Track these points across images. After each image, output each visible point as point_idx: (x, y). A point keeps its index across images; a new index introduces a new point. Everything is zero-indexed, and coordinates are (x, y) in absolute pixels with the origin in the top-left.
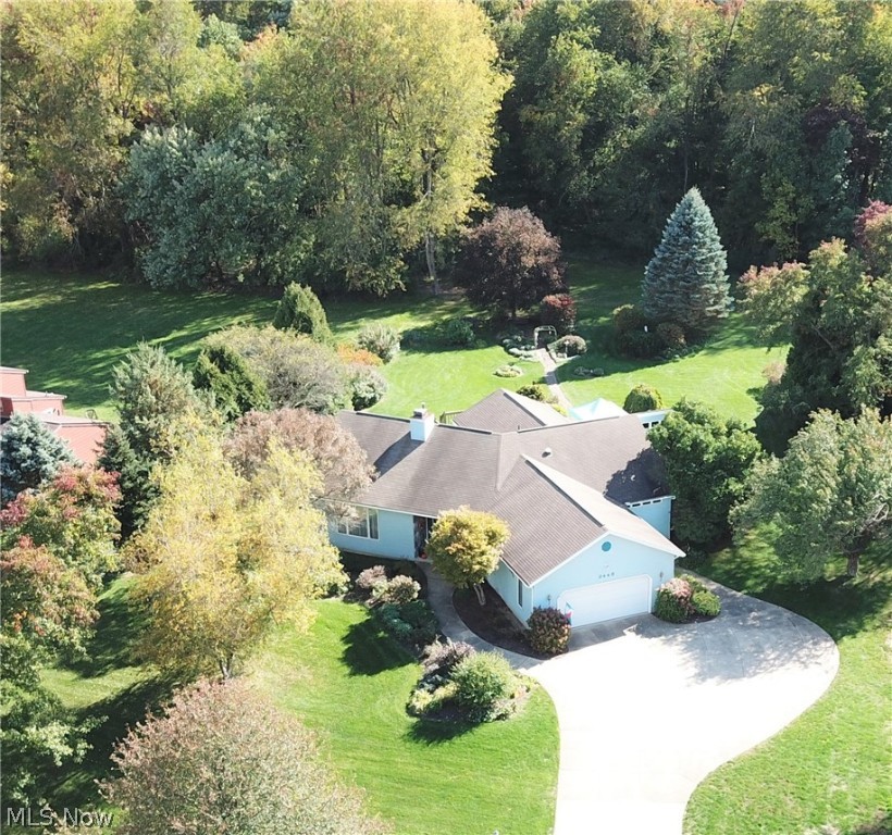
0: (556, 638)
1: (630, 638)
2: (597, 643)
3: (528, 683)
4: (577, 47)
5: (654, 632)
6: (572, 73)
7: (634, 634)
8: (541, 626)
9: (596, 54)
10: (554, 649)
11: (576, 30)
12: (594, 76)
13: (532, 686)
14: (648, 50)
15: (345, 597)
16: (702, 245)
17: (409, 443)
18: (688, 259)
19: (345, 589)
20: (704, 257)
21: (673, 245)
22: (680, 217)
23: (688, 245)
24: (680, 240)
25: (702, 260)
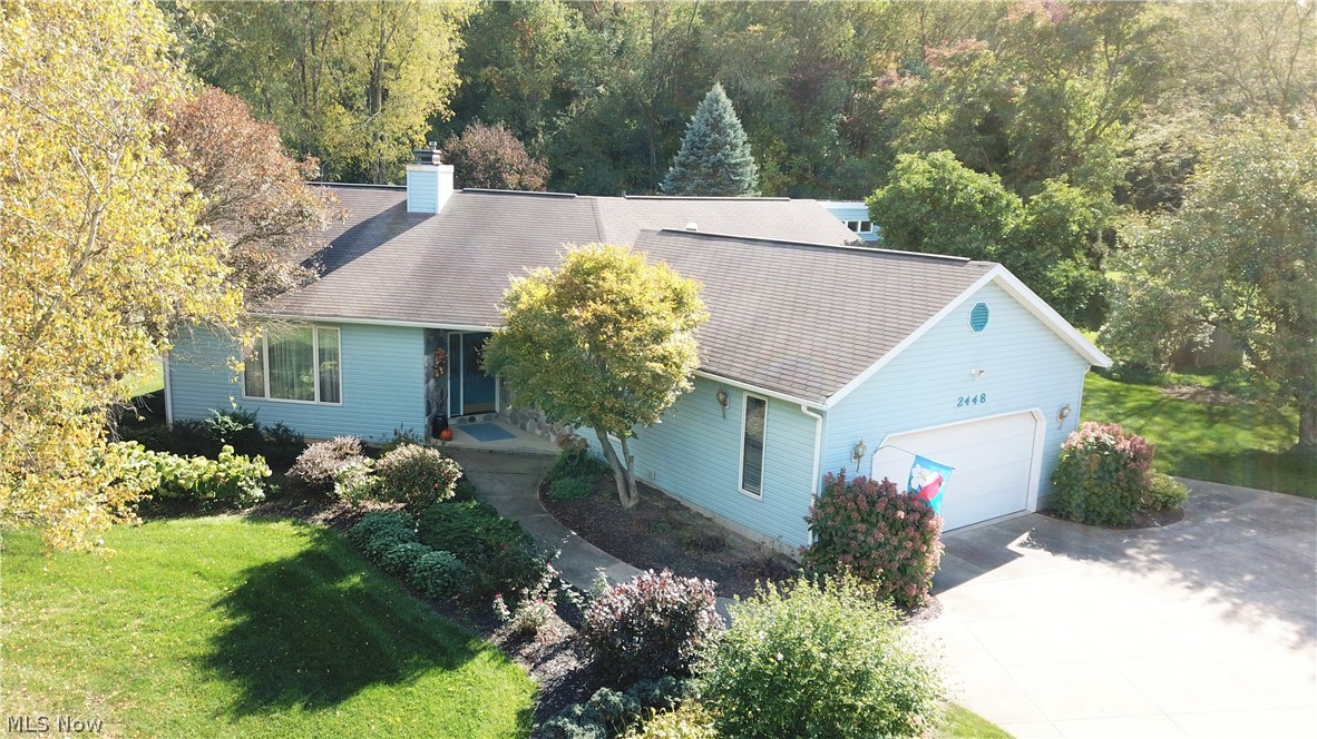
12: (563, 28)
15: (254, 512)
16: (734, 147)
17: (402, 218)
18: (720, 161)
19: (259, 493)
20: (738, 160)
21: (699, 148)
22: (707, 115)
23: (716, 147)
24: (708, 139)
25: (736, 164)
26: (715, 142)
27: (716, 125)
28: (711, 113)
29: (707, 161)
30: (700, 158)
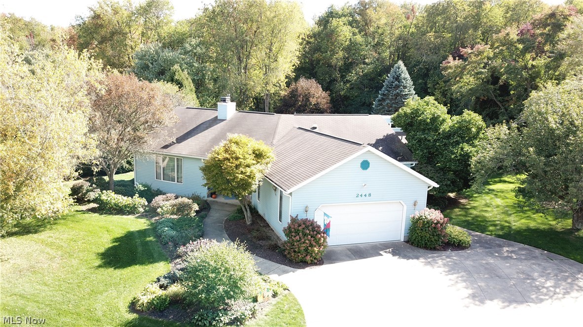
0: (311, 246)
1: (387, 258)
2: (352, 259)
3: (276, 288)
5: (411, 255)
7: (390, 255)
8: (297, 232)
9: (350, 28)
10: (308, 258)
11: (341, 18)
13: (280, 291)
15: (139, 216)
16: (405, 87)
17: (215, 121)
18: (398, 93)
19: (142, 210)
20: (406, 93)
21: (390, 88)
22: (394, 74)
23: (397, 87)
24: (394, 84)
25: (405, 95)
26: (396, 85)
27: (398, 78)
28: (396, 73)
29: (392, 93)
30: (390, 92)
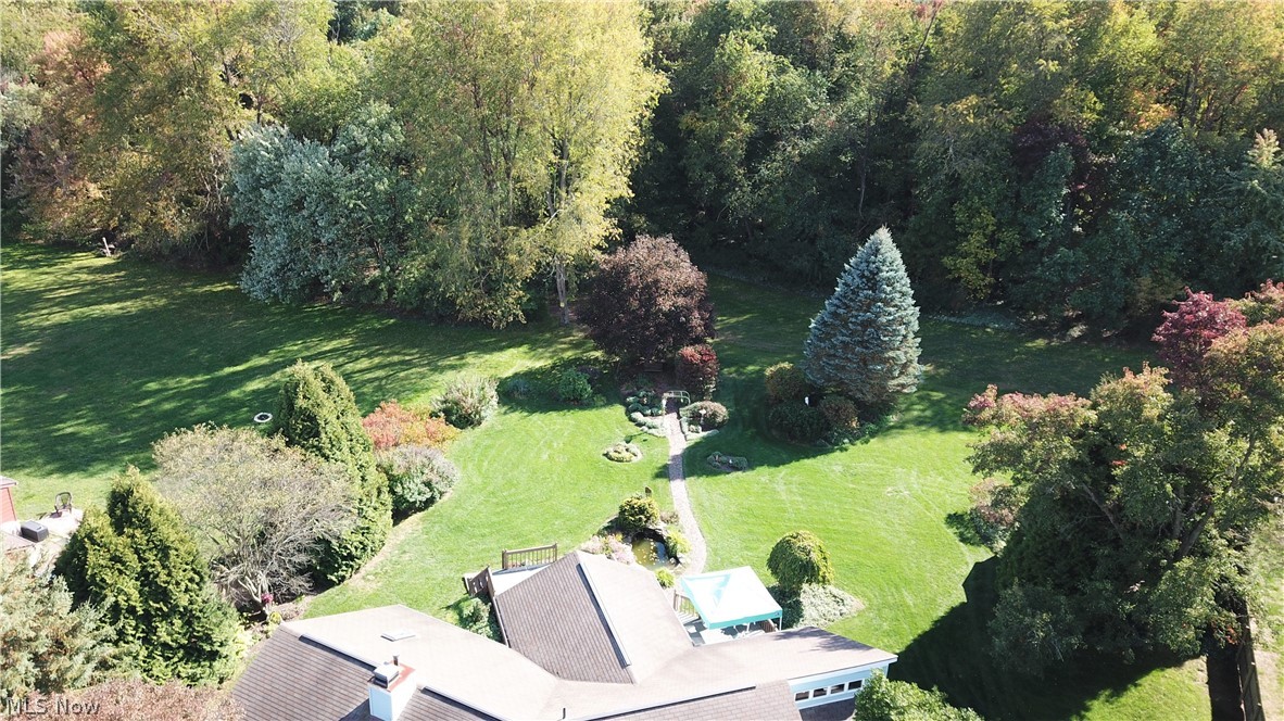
4: (748, 47)
6: (742, 77)
9: (771, 57)
11: (749, 29)
12: (765, 82)
14: (830, 54)
16: (889, 303)
17: (365, 719)
18: (869, 319)
21: (851, 299)
23: (870, 301)
26: (867, 297)
29: (855, 318)
30: (850, 311)
